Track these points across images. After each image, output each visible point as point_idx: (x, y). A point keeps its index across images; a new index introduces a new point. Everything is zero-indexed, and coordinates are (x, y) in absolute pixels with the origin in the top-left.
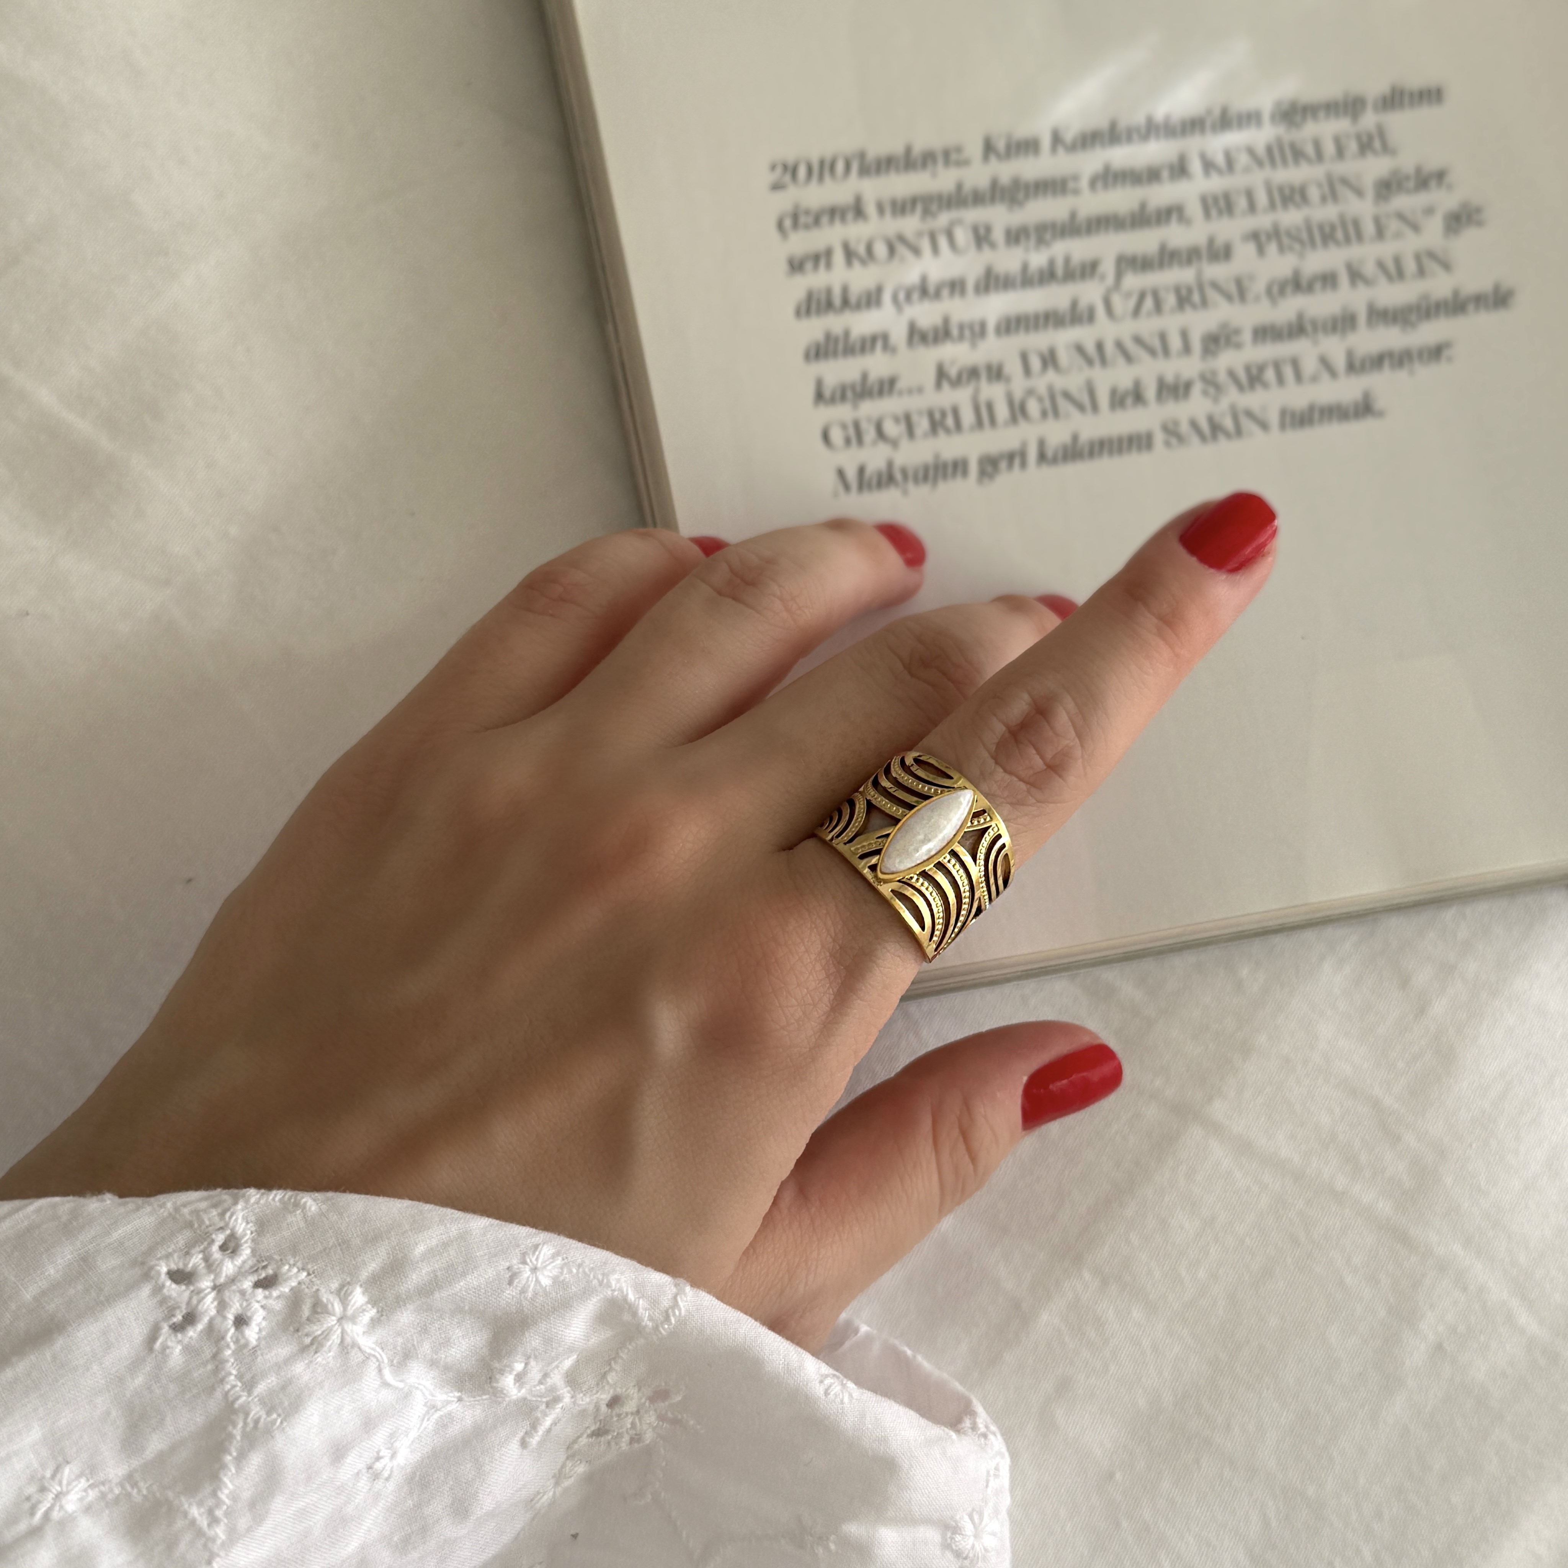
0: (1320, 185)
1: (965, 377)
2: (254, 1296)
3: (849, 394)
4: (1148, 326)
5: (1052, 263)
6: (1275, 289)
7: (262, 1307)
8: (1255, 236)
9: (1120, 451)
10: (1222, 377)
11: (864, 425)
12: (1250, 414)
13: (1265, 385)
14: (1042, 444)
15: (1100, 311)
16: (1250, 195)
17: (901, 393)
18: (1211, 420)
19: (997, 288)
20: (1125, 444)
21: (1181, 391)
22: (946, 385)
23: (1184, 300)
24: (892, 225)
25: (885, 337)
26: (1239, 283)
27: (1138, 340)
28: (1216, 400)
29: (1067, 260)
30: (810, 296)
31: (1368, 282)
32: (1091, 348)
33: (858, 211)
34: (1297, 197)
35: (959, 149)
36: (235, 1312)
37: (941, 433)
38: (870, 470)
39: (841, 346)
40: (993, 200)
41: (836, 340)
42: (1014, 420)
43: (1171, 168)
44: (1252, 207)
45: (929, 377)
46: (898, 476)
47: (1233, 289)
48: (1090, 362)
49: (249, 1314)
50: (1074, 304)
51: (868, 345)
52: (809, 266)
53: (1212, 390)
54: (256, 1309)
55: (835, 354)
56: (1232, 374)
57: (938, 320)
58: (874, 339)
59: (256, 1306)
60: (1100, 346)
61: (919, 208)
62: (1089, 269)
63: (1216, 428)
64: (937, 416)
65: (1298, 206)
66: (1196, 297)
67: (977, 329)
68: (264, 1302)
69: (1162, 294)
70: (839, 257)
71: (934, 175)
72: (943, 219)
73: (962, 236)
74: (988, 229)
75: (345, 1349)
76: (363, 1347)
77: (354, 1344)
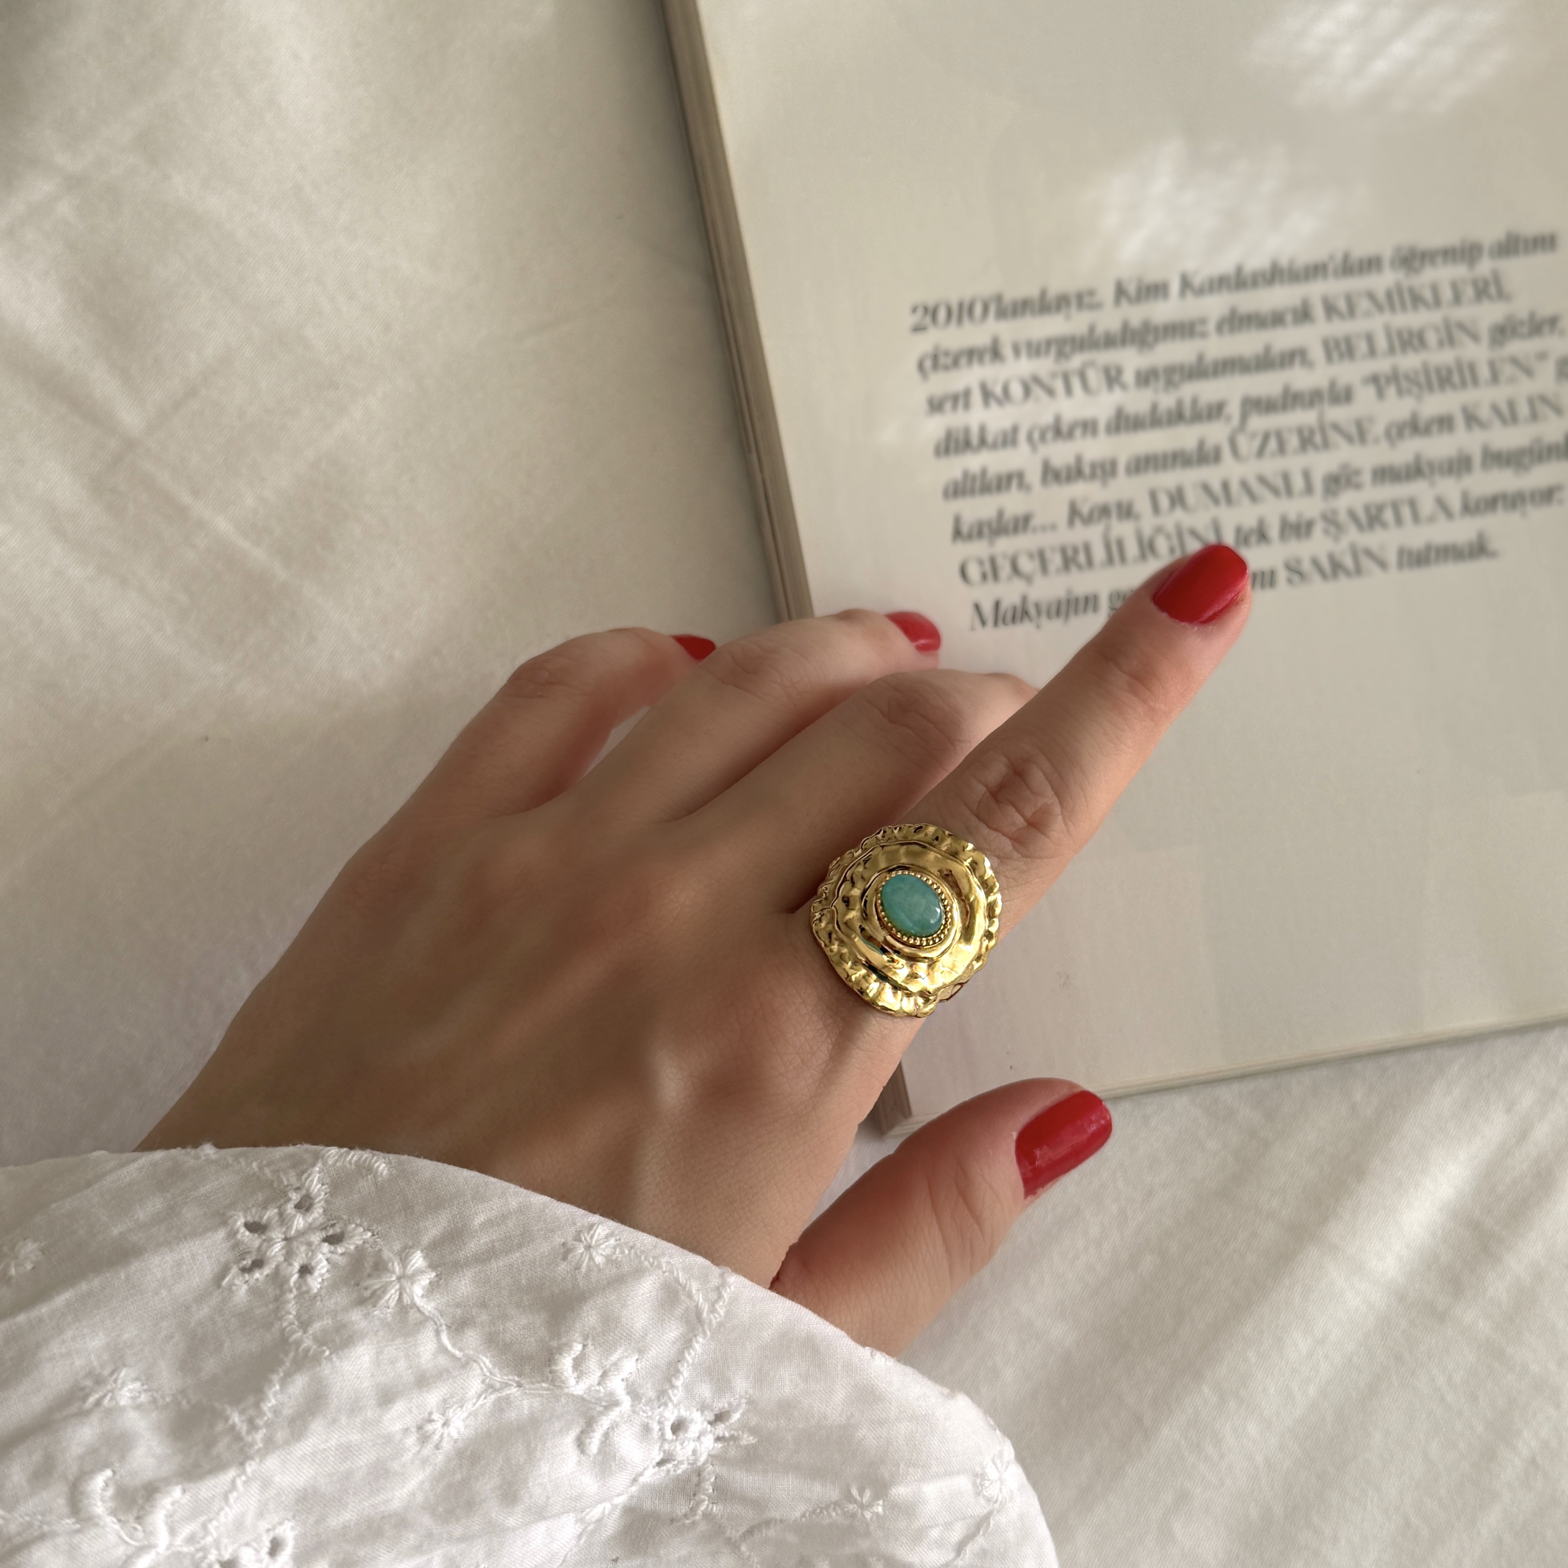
0: (1437, 330)
1: (1096, 514)
2: (320, 1248)
3: (986, 531)
4: (1271, 466)
5: (1180, 404)
6: (1394, 432)
7: (327, 1260)
8: (1375, 380)
10: (1343, 517)
11: (1000, 561)
12: (1369, 553)
13: (1384, 526)
15: (1226, 452)
16: (1370, 339)
17: (1035, 530)
18: (1331, 558)
19: (1127, 428)
21: (1303, 530)
22: (1078, 522)
23: (1306, 441)
24: (1028, 366)
25: (1020, 476)
26: (1359, 425)
27: (1263, 480)
28: (1336, 539)
29: (1195, 401)
30: (949, 435)
31: (1483, 425)
32: (1217, 487)
33: (995, 352)
34: (1416, 342)
35: (1092, 293)
36: (301, 1262)
37: (1073, 569)
38: (1005, 605)
39: (978, 484)
40: (1123, 343)
41: (974, 479)
42: (1142, 556)
43: (1295, 313)
44: (1372, 351)
45: (1061, 514)
46: (1032, 611)
47: (1353, 430)
48: (1216, 501)
49: (313, 1264)
50: (1201, 444)
51: (1004, 483)
52: (948, 406)
53: (1333, 530)
54: (321, 1260)
55: (972, 492)
56: (1351, 513)
57: (1070, 460)
58: (1009, 477)
59: (320, 1256)
60: (1225, 486)
61: (1053, 350)
62: (1216, 411)
63: (1336, 566)
64: (1070, 552)
65: (1416, 351)
66: (1318, 439)
67: (1108, 467)
68: (329, 1255)
69: (1286, 436)
70: (976, 398)
71: (1067, 318)
72: (1076, 361)
73: (1094, 377)
74: (1119, 371)
75: (404, 1308)
76: (421, 1309)
77: (413, 1305)
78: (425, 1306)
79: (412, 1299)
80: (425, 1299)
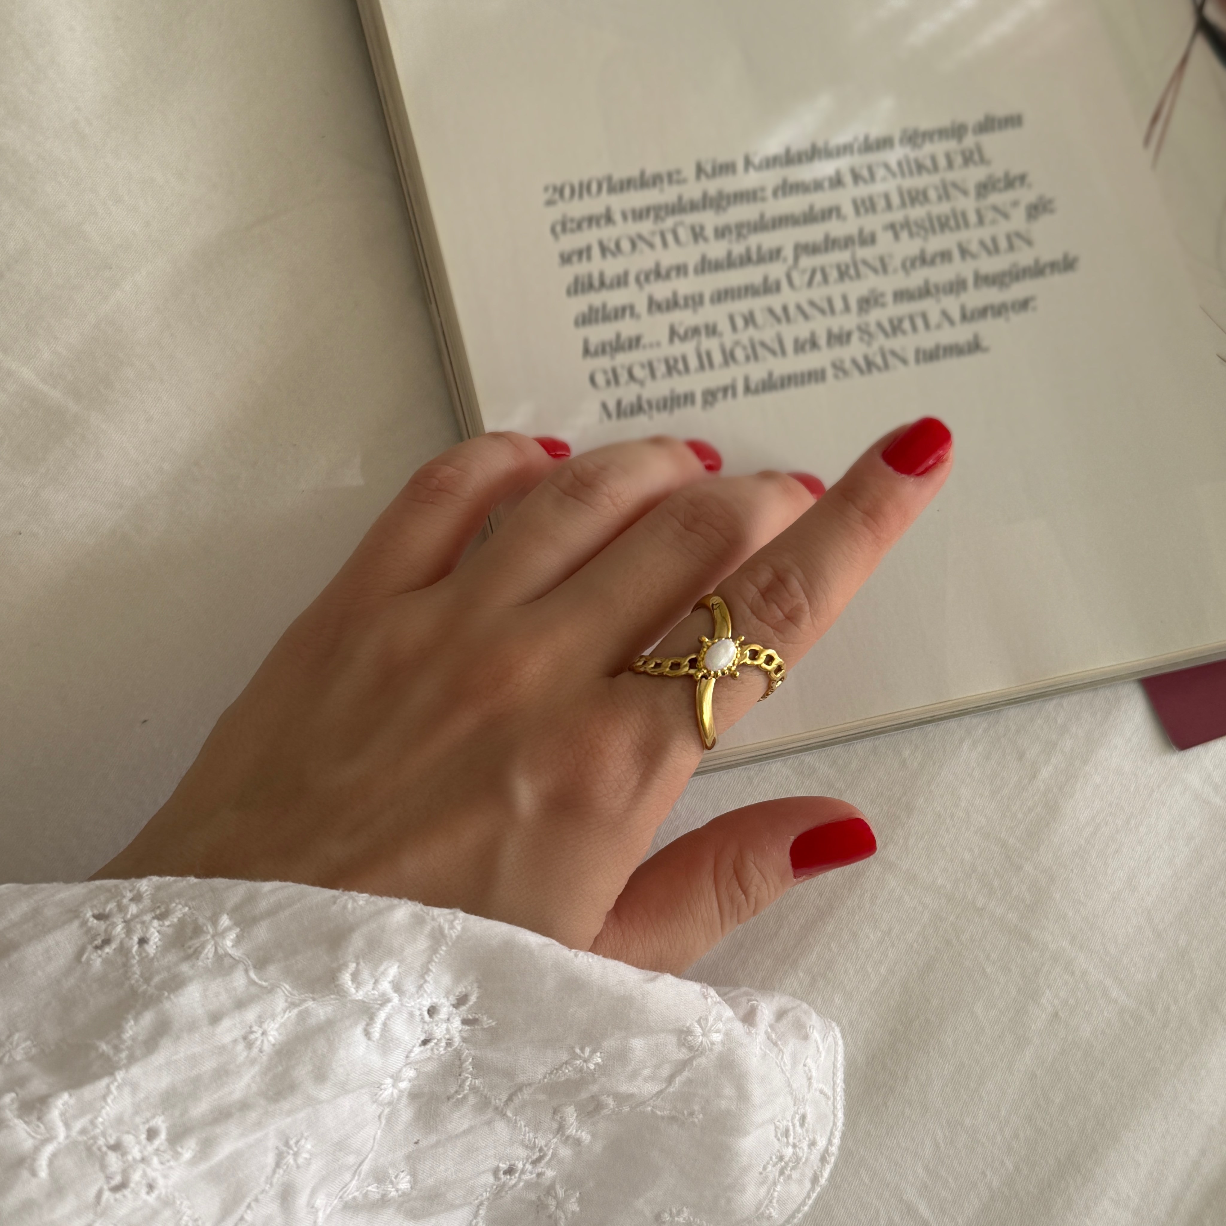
0: (936, 188)
1: (690, 334)
2: (152, 924)
3: (608, 349)
4: (819, 293)
5: (748, 250)
6: (908, 264)
7: (158, 932)
8: (892, 227)
9: (803, 382)
10: (873, 328)
11: (619, 371)
12: (894, 353)
13: (904, 332)
14: (747, 380)
15: (784, 284)
16: (887, 197)
17: (644, 347)
18: (866, 358)
19: (710, 269)
20: (806, 378)
21: (845, 338)
22: (676, 340)
23: (843, 274)
24: (634, 228)
25: (632, 307)
26: (882, 260)
27: (813, 304)
28: (869, 344)
29: (759, 248)
30: (576, 280)
31: (974, 256)
32: (778, 310)
33: (609, 218)
34: (921, 198)
35: (678, 172)
36: (139, 936)
37: (675, 374)
38: (625, 403)
39: (600, 315)
40: (704, 207)
41: (597, 311)
42: (726, 363)
43: (831, 180)
44: (889, 206)
45: (664, 335)
46: (645, 406)
47: (878, 264)
48: (778, 320)
49: (148, 936)
50: (766, 279)
51: (620, 313)
52: (575, 258)
53: (866, 337)
54: (153, 932)
55: (597, 321)
56: (879, 325)
57: (669, 294)
58: (623, 309)
59: (153, 930)
60: (785, 309)
61: (652, 215)
62: (775, 254)
63: (870, 364)
64: (672, 362)
65: (921, 204)
66: (852, 271)
67: (697, 299)
68: (159, 928)
69: (828, 270)
70: (596, 251)
71: (662, 190)
72: (669, 222)
73: (683, 234)
74: (702, 228)
75: (219, 958)
76: (233, 956)
77: (227, 954)
78: (236, 954)
79: (225, 950)
80: (235, 949)
